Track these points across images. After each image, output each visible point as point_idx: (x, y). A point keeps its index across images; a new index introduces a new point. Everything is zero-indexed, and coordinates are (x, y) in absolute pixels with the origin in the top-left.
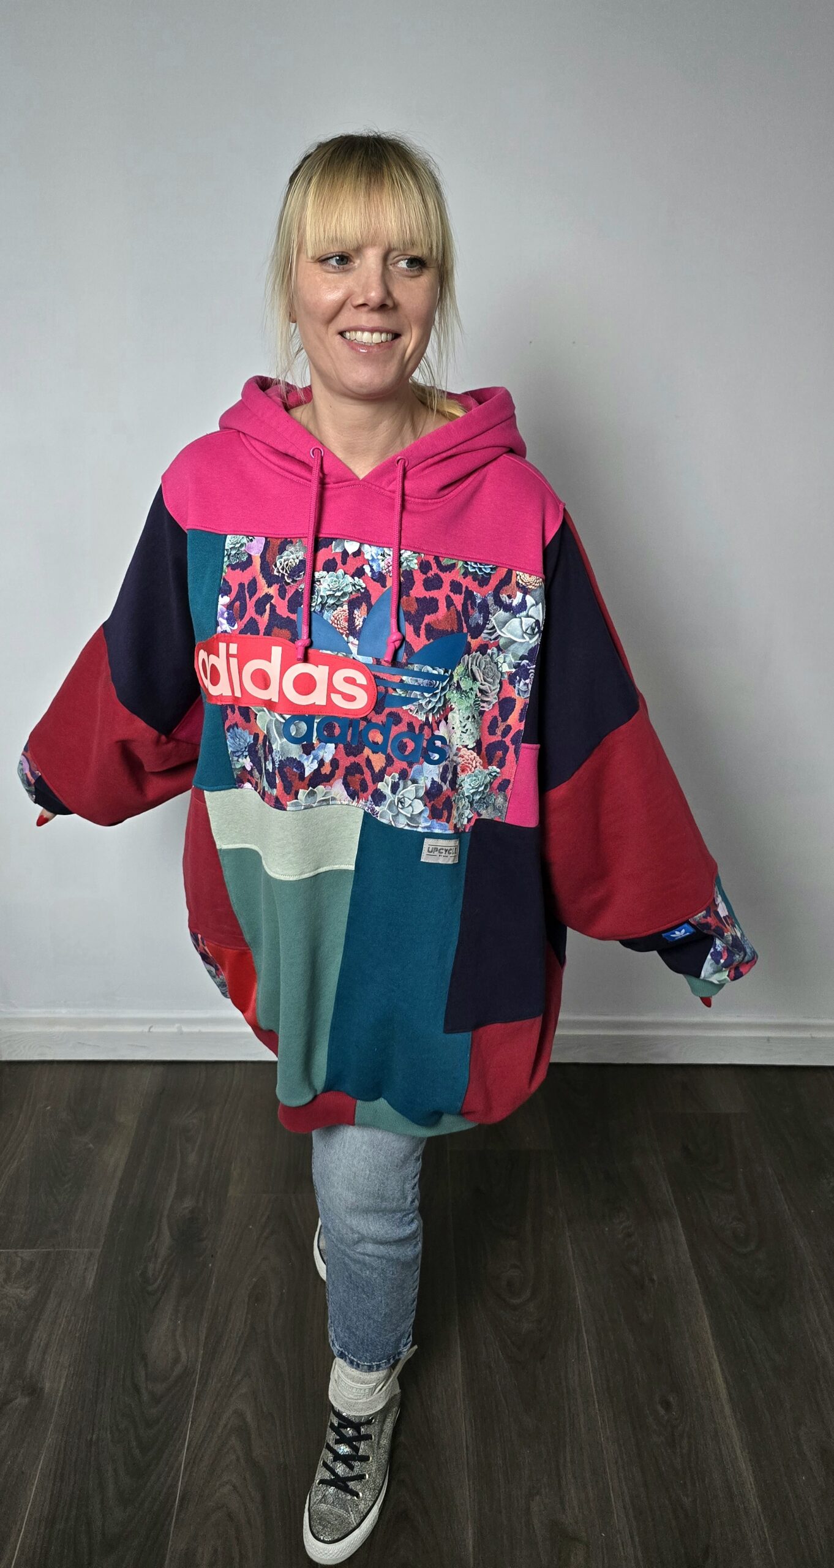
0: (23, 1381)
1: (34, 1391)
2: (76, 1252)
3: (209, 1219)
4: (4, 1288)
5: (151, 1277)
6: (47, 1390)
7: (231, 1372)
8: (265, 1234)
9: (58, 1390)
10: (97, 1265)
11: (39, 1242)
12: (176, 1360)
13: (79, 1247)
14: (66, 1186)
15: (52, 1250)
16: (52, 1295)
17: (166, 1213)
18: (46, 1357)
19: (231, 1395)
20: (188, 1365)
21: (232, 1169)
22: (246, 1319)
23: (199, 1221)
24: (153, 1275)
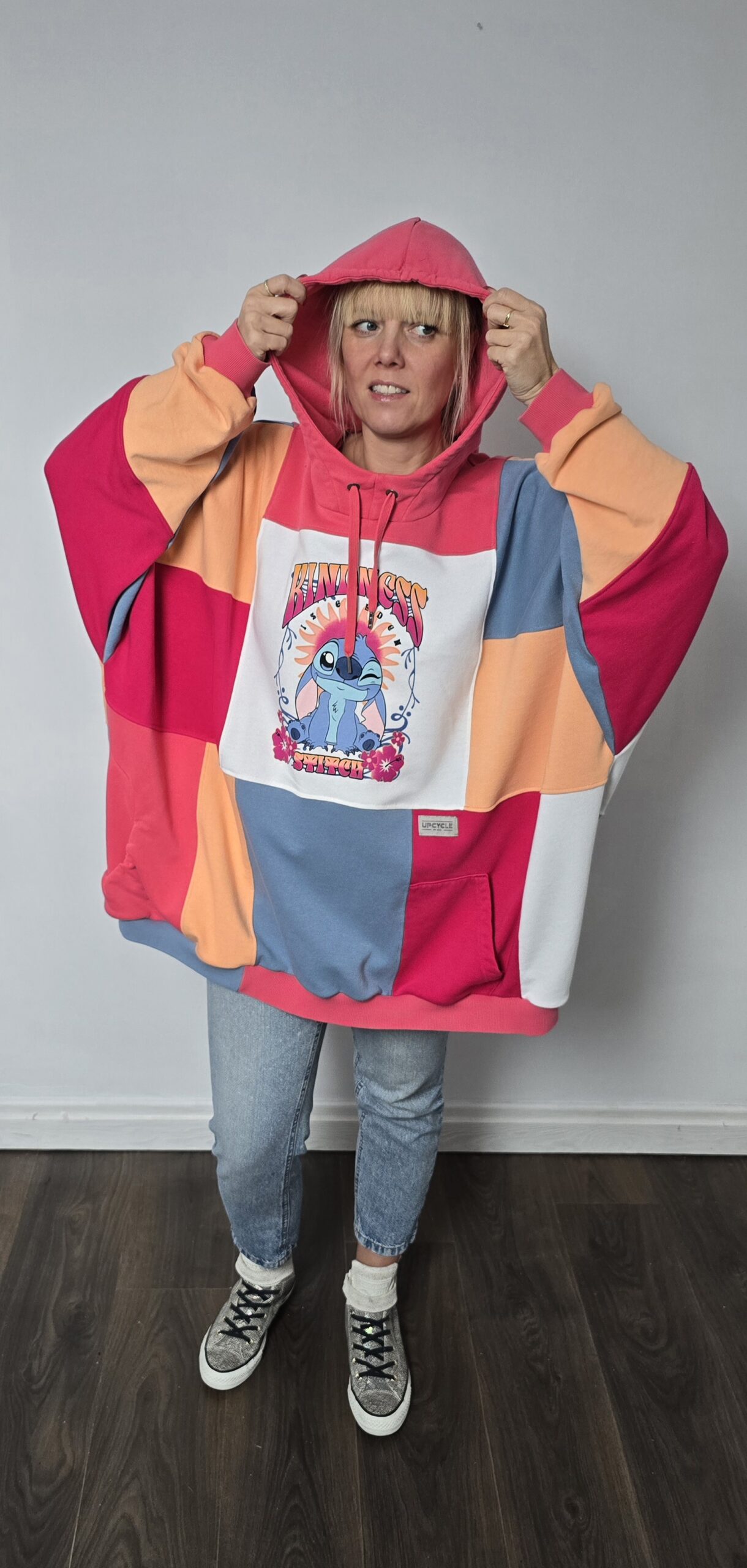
3: (96, 1314)
5: (35, 1375)
7: (119, 1473)
8: (154, 1330)
12: (62, 1462)
17: (51, 1308)
19: (120, 1497)
20: (75, 1467)
21: (121, 1262)
22: (134, 1418)
23: (85, 1317)
24: (38, 1372)
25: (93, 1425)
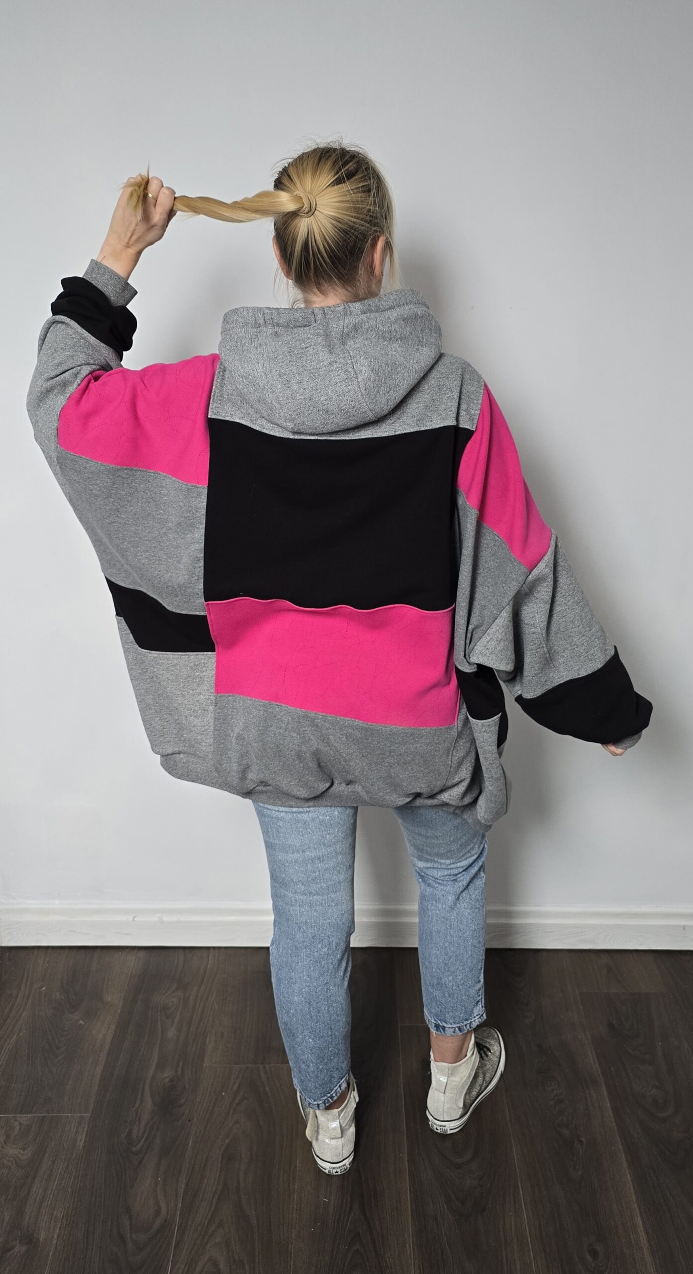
0: (21, 1233)
1: (30, 1240)
2: (68, 1116)
3: (187, 1087)
4: (4, 1148)
5: (135, 1139)
6: (41, 1240)
7: (206, 1223)
8: (237, 1101)
9: (53, 1237)
10: (86, 1128)
11: (35, 1108)
12: (158, 1212)
13: (71, 1113)
14: (59, 1058)
15: (47, 1115)
16: (47, 1155)
17: (148, 1082)
18: (42, 1210)
19: (207, 1243)
20: (168, 1217)
21: (208, 1042)
22: (219, 1176)
23: (177, 1089)
24: (137, 1137)
25: (184, 1181)
